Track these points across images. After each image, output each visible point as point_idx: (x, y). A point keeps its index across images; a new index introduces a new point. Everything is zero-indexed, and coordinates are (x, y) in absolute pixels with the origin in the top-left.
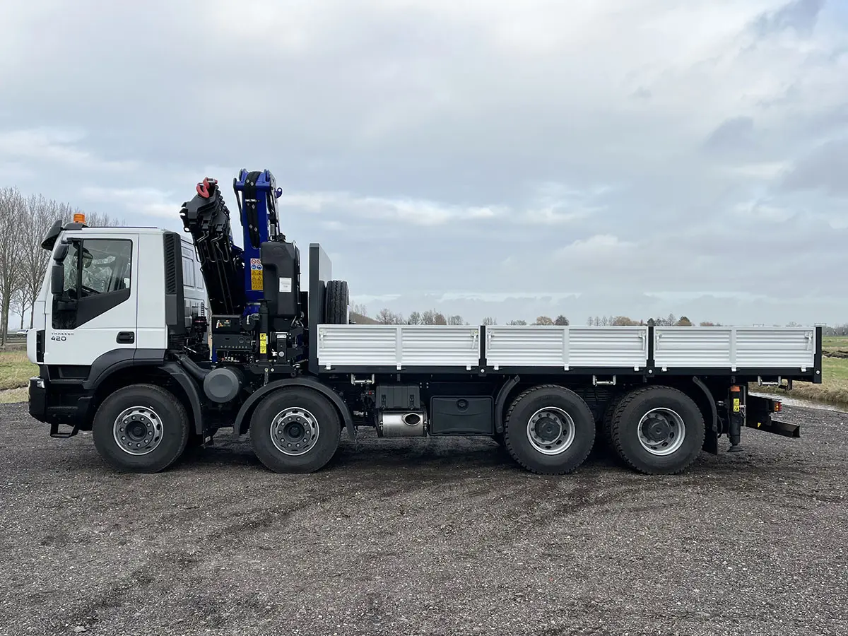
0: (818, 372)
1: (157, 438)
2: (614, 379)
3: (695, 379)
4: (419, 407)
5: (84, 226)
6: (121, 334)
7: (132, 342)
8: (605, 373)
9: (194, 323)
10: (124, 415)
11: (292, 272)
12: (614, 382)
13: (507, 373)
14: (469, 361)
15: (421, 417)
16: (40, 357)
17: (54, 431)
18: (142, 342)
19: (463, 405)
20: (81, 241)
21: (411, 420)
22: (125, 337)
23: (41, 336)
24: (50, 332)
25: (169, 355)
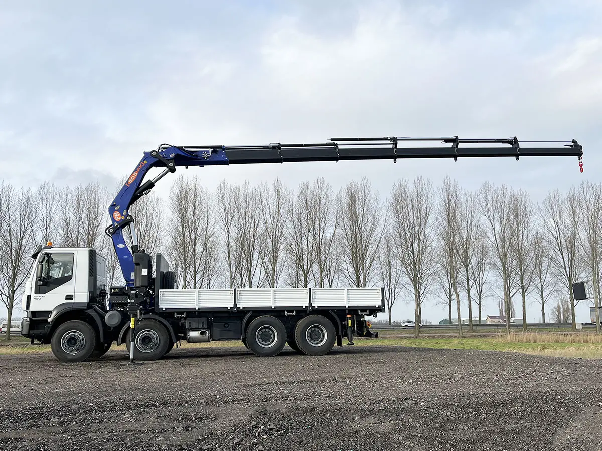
0: (383, 307)
1: (82, 345)
2: (295, 312)
3: (330, 311)
4: (206, 327)
5: (52, 247)
6: (67, 296)
7: (72, 299)
8: (290, 309)
9: (101, 293)
10: (66, 335)
11: (147, 266)
12: (295, 314)
13: (246, 310)
14: (229, 305)
15: (207, 332)
16: (28, 307)
17: (32, 342)
18: (77, 300)
19: (226, 326)
20: (51, 253)
21: (202, 333)
22: (69, 297)
23: (29, 298)
24: (33, 295)
25: (90, 305)
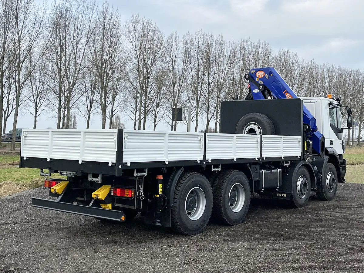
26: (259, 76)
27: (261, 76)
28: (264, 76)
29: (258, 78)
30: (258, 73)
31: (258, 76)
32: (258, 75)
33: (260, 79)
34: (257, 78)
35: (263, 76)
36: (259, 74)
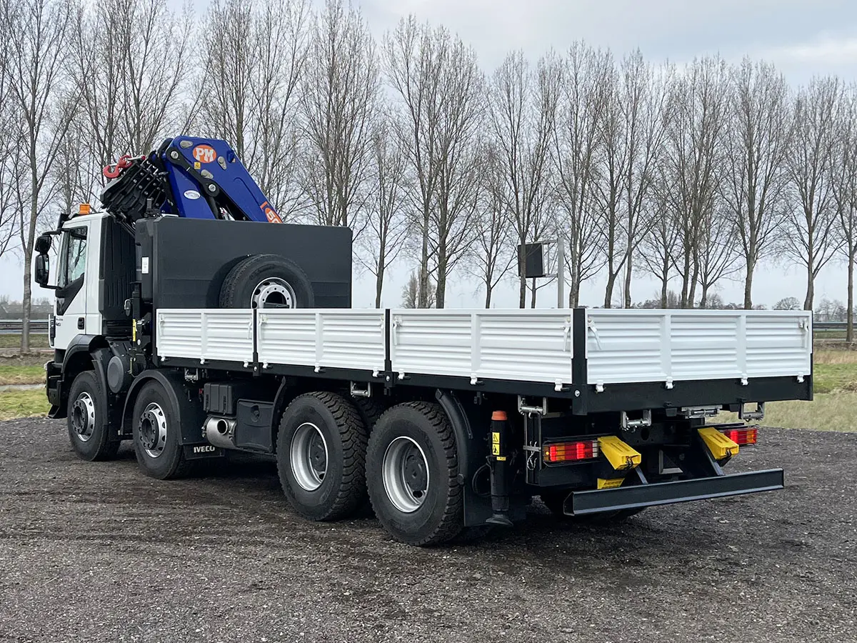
1: (92, 426)
2: (369, 388)
3: (437, 394)
4: (230, 412)
6: (80, 319)
7: (84, 327)
12: (369, 393)
14: (248, 354)
15: (227, 425)
19: (257, 412)
21: (221, 427)
22: (81, 323)
26: (202, 157)
27: (206, 160)
28: (216, 160)
29: (199, 164)
30: (198, 149)
31: (198, 158)
32: (198, 154)
33: (204, 166)
34: (195, 163)
35: (211, 160)
36: (202, 154)
